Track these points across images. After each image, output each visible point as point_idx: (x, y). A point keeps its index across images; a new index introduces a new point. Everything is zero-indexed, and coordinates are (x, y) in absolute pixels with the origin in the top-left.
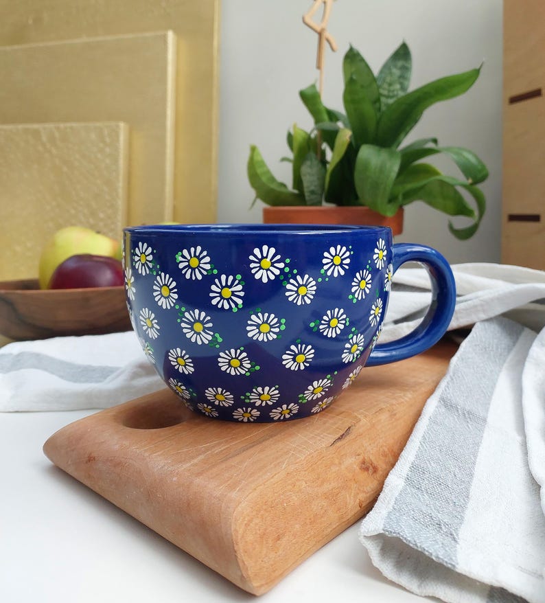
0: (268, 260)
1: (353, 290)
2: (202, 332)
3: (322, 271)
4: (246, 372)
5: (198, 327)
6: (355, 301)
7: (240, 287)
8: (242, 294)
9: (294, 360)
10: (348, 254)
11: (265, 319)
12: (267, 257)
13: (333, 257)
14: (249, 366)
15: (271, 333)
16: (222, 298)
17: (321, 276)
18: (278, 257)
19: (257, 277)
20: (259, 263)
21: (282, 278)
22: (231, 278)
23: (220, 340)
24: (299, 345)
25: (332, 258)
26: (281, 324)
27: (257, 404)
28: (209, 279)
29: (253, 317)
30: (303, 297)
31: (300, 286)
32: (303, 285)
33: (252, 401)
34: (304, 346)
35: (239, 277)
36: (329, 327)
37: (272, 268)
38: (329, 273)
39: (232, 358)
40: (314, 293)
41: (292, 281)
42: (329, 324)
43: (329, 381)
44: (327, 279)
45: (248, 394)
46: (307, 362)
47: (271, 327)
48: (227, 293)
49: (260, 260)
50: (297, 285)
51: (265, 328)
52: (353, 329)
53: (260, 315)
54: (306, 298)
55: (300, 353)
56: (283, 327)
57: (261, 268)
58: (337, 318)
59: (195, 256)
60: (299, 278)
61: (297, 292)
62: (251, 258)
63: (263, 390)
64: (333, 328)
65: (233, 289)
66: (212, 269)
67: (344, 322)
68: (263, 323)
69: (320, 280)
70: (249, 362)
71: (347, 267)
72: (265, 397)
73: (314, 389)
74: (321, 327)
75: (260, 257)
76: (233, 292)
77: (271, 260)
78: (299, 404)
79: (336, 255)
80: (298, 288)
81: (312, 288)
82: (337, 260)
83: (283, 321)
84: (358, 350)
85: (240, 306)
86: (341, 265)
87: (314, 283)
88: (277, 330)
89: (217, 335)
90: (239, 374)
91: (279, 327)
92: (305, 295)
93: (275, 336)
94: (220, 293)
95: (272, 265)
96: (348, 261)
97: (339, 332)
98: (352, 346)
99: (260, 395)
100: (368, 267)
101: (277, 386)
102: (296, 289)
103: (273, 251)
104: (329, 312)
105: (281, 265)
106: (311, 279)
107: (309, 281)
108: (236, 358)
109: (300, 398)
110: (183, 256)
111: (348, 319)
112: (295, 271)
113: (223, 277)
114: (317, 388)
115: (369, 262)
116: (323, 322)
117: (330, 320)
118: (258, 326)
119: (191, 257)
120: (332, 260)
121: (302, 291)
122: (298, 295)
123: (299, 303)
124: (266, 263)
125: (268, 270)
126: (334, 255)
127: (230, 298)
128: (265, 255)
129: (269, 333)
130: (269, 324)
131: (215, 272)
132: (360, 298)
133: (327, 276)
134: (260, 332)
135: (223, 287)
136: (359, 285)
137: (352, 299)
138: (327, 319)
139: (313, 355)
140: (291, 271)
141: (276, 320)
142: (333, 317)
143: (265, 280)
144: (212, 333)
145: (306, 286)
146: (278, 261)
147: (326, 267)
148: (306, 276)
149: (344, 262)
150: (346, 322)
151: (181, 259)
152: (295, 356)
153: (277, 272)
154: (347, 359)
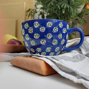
1: (53, 30)
4: (35, 45)
10: (52, 23)
15: (38, 37)
18: (38, 23)
19: (35, 27)
29: (35, 34)
35: (32, 27)
41: (41, 28)
45: (36, 49)
48: (31, 30)
52: (54, 38)
62: (34, 24)
64: (49, 37)
71: (52, 26)
73: (48, 49)
83: (40, 35)
84: (56, 43)
85: (33, 32)
101: (40, 48)
108: (33, 42)
109: (46, 51)
115: (58, 26)
116: (47, 35)
121: (43, 29)
126: (49, 23)
131: (29, 27)
132: (55, 32)
139: (46, 42)
144: (29, 38)
150: (52, 36)
151: (25, 26)
152: (42, 42)
153: (38, 26)
154: (54, 44)
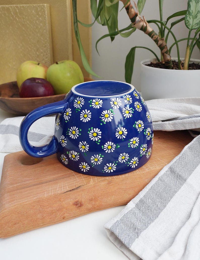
1: (102, 159)
2: (148, 133)
4: (136, 123)
6: (100, 155)
7: (141, 153)
8: (141, 151)
9: (123, 132)
10: (105, 170)
14: (136, 126)
15: (132, 141)
16: (145, 147)
17: (117, 163)
18: (131, 166)
19: (137, 158)
22: (143, 154)
24: (122, 138)
28: (147, 151)
29: (138, 145)
30: (123, 156)
31: (124, 159)
32: (123, 159)
33: (130, 109)
35: (141, 156)
38: (113, 164)
40: (119, 158)
41: (127, 160)
44: (114, 162)
46: (117, 131)
47: (132, 143)
48: (144, 150)
50: (125, 159)
51: (134, 142)
52: (99, 144)
53: (136, 147)
54: (122, 155)
56: (129, 144)
57: (136, 161)
58: (108, 149)
60: (125, 161)
61: (125, 157)
62: (138, 163)
63: (129, 116)
64: (110, 145)
66: (146, 154)
67: (105, 147)
68: (135, 144)
69: (117, 162)
70: (136, 128)
71: (105, 166)
72: (127, 112)
74: (115, 146)
75: (136, 164)
80: (125, 158)
81: (120, 159)
83: (129, 146)
84: (92, 133)
85: (141, 147)
86: (108, 167)
87: (119, 161)
89: (145, 134)
90: (138, 121)
92: (122, 156)
95: (133, 163)
97: (106, 144)
99: (129, 113)
100: (94, 165)
101: (125, 119)
104: (112, 151)
105: (130, 164)
107: (121, 161)
108: (140, 128)
111: (103, 148)
112: (126, 163)
115: (92, 166)
117: (112, 148)
118: (136, 142)
121: (123, 157)
122: (125, 156)
123: (124, 153)
127: (143, 148)
128: (134, 165)
134: (135, 140)
137: (102, 155)
139: (116, 134)
140: (127, 163)
141: (131, 146)
142: (110, 149)
143: (135, 158)
145: (122, 159)
147: (115, 166)
152: (123, 134)
153: (132, 161)
154: (97, 130)
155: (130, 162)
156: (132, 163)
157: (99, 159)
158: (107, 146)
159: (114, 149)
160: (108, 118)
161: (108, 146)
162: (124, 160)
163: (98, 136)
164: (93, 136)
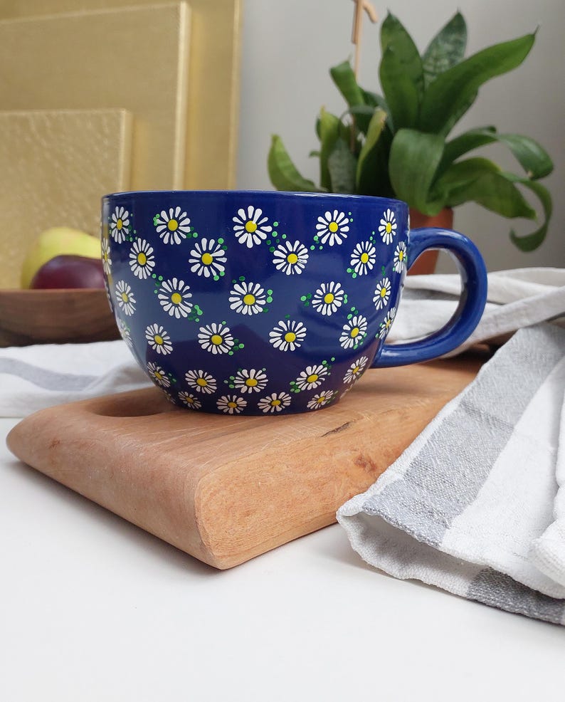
0: (254, 222)
1: (353, 263)
2: (180, 304)
3: (316, 238)
4: (229, 351)
5: (176, 298)
6: (354, 276)
7: (222, 253)
8: (224, 260)
9: (283, 338)
10: (346, 221)
11: (250, 289)
12: (252, 219)
13: (329, 223)
14: (232, 344)
15: (256, 306)
16: (202, 264)
18: (266, 219)
19: (241, 241)
20: (244, 225)
21: (269, 243)
22: (212, 242)
23: (200, 313)
24: (289, 322)
25: (327, 224)
26: (267, 296)
27: (243, 391)
28: (189, 243)
29: (237, 287)
30: (293, 266)
31: (289, 253)
32: (293, 252)
33: (237, 387)
34: (294, 323)
35: (221, 241)
36: (323, 303)
37: (257, 232)
38: (324, 241)
39: (214, 334)
40: (305, 262)
41: (280, 247)
42: (323, 299)
43: (326, 369)
44: (321, 248)
45: (232, 378)
46: (298, 342)
47: (257, 298)
49: (245, 223)
50: (286, 252)
51: (250, 299)
52: (353, 309)
53: (244, 284)
54: (296, 267)
55: (290, 330)
56: (270, 300)
57: (245, 231)
58: (333, 293)
59: (174, 218)
60: (288, 244)
61: (286, 260)
62: (235, 219)
63: (249, 373)
64: (328, 305)
65: (215, 254)
66: (192, 232)
67: (341, 299)
68: (248, 293)
69: (313, 247)
70: (232, 338)
71: (345, 236)
72: (252, 382)
73: (308, 376)
74: (314, 302)
75: (245, 219)
76: (214, 258)
77: (257, 223)
78: (292, 394)
79: (332, 221)
80: (287, 255)
81: (304, 256)
82: (334, 227)
84: (359, 335)
85: (222, 274)
86: (338, 232)
87: (306, 251)
88: (263, 302)
89: (197, 307)
90: (221, 353)
91: (265, 299)
92: (296, 264)
93: (261, 310)
94: (200, 259)
95: (259, 228)
96: (346, 229)
97: (335, 310)
98: (352, 328)
99: (245, 379)
100: (371, 238)
101: (264, 369)
102: (284, 256)
103: (259, 212)
104: (323, 286)
105: (269, 229)
106: (302, 246)
107: (301, 248)
108: (218, 334)
109: (292, 387)
110: (161, 219)
111: (346, 296)
112: (284, 236)
113: (204, 241)
114: (311, 376)
115: (373, 233)
116: (316, 296)
117: (324, 295)
118: (242, 297)
119: (170, 219)
120: (328, 227)
122: (288, 263)
123: (288, 273)
124: (252, 226)
125: (253, 233)
126: (330, 220)
127: (212, 265)
128: (250, 217)
129: (254, 305)
130: (254, 295)
131: (195, 235)
132: (361, 273)
133: (321, 244)
134: (244, 304)
135: (203, 253)
136: (360, 258)
137: (352, 274)
138: (321, 294)
139: (304, 335)
140: (280, 236)
141: (262, 290)
142: (328, 292)
143: (250, 245)
144: (191, 305)
145: (296, 253)
146: (264, 224)
147: (320, 234)
148: (297, 243)
149: (342, 230)
150: (344, 299)
151: (158, 221)
152: (284, 333)
153: (264, 236)
154: (347, 344)
155: (269, 234)
156: (262, 228)
157: (358, 260)
158: (335, 301)
159: (319, 292)
160: (314, 374)
161: (333, 303)
162: (291, 250)
163: (349, 329)
164: (359, 328)
